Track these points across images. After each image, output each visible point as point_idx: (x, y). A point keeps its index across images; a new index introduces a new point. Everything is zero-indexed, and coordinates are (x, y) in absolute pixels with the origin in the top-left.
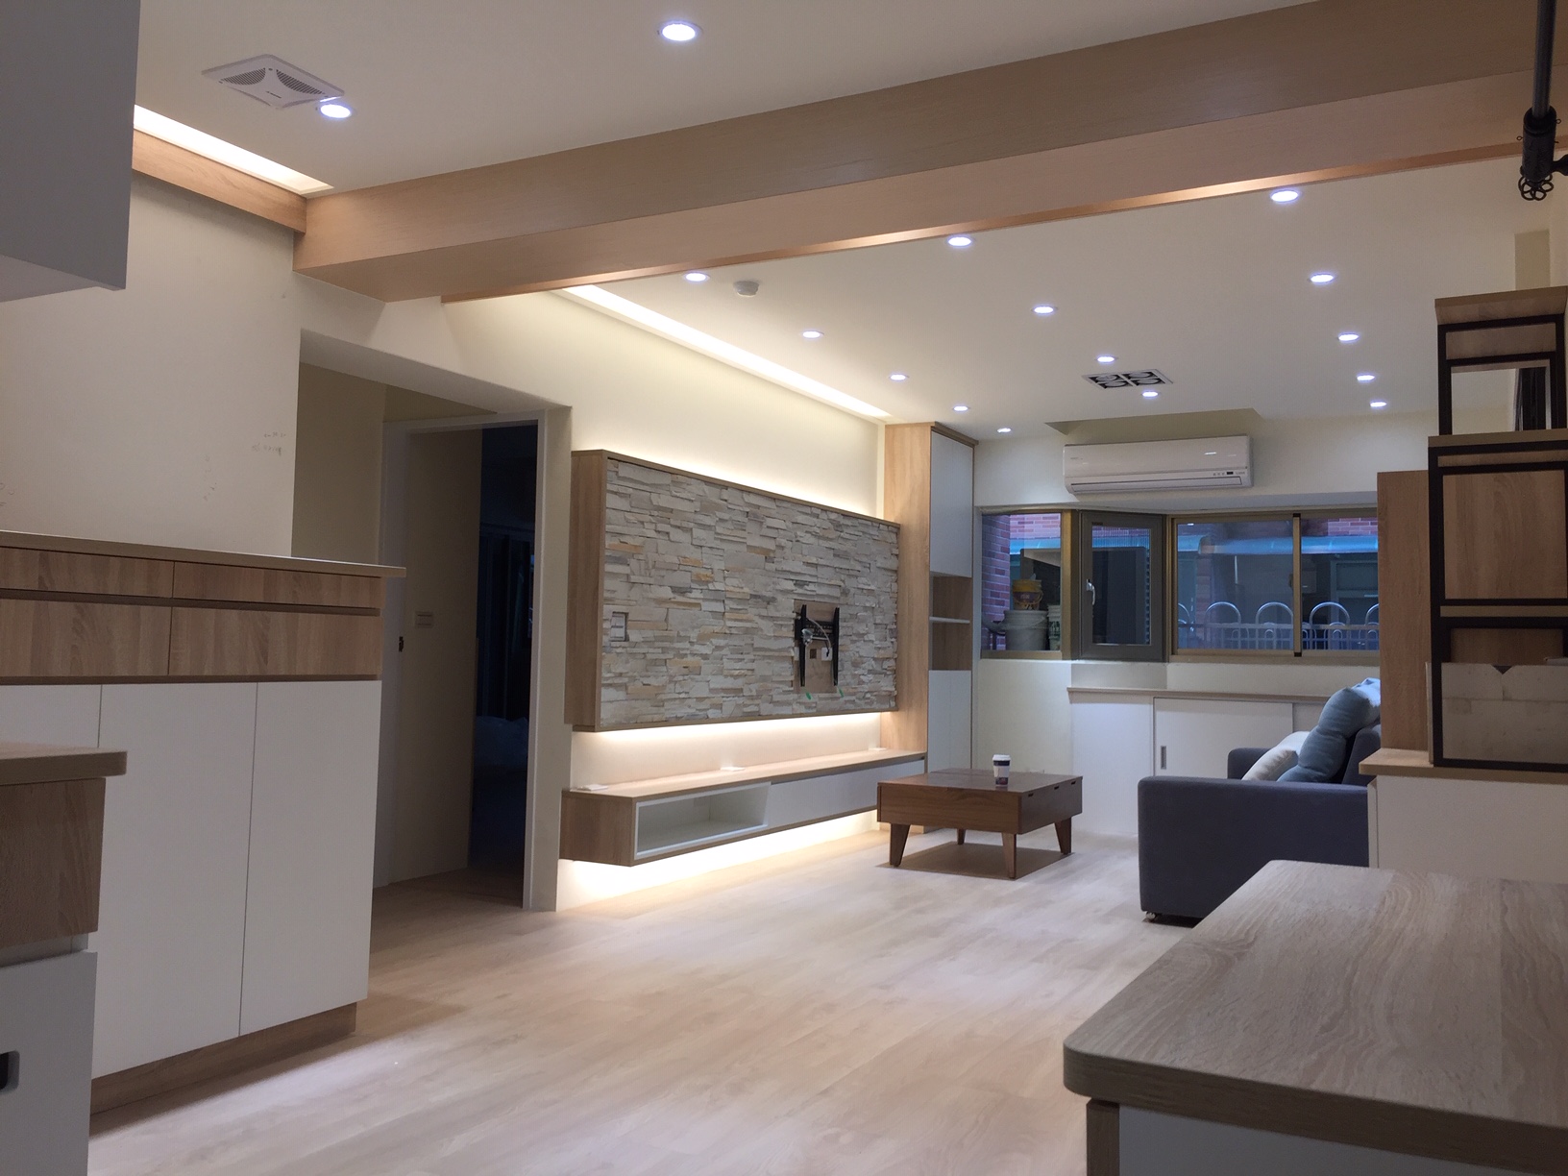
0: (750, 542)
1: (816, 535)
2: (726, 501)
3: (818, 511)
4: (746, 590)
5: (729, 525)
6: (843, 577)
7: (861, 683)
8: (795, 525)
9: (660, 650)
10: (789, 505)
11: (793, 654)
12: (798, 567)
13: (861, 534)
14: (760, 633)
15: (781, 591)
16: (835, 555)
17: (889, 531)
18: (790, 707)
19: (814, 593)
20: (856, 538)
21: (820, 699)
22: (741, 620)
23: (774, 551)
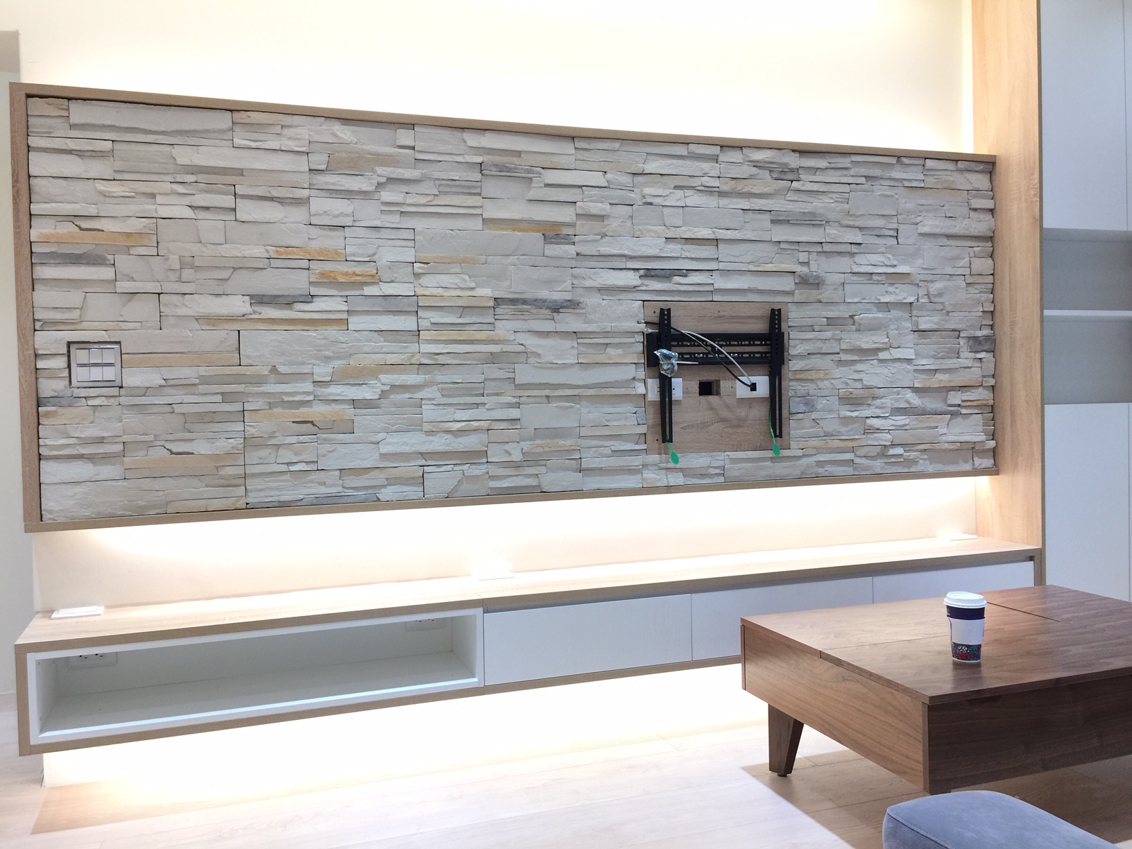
0: (492, 212)
1: (709, 191)
2: (413, 148)
3: (716, 150)
4: (481, 292)
5: (426, 188)
6: (803, 257)
7: (869, 430)
8: (640, 179)
9: (219, 399)
10: (616, 145)
11: (641, 389)
12: (651, 245)
13: (863, 180)
14: (532, 360)
15: (599, 290)
16: (773, 222)
17: (961, 171)
18: (639, 476)
19: (710, 288)
20: (846, 188)
21: (733, 461)
22: (471, 342)
23: (572, 225)
